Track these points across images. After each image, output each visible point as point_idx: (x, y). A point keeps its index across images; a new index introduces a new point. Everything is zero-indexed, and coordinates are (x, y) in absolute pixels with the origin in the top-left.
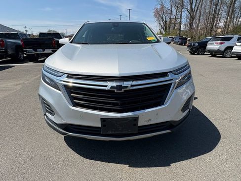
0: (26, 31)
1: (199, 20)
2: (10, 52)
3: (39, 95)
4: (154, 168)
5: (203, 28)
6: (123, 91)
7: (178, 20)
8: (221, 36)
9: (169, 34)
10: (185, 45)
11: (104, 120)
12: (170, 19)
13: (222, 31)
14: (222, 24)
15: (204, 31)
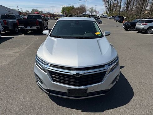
0: (18, 10)
1: (133, 5)
2: (10, 28)
3: (34, 72)
4: (95, 113)
5: (135, 10)
6: (80, 76)
7: (119, 4)
8: (146, 19)
9: (112, 14)
10: (122, 22)
11: (69, 90)
12: (114, 3)
13: (148, 13)
14: (148, 8)
15: (136, 12)
